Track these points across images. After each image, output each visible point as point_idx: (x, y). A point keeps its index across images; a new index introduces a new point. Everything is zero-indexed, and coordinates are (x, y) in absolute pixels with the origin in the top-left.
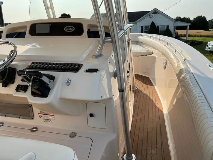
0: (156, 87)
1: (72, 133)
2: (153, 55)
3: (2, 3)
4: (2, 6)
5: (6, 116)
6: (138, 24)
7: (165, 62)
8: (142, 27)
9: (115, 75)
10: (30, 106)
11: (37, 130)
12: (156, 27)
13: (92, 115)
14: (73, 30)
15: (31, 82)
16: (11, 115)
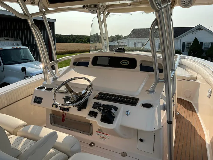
0: (198, 114)
1: (123, 152)
2: (197, 81)
3: (55, 20)
4: (55, 23)
5: (70, 130)
6: (179, 40)
7: (209, 91)
8: (184, 43)
9: (164, 108)
10: (91, 125)
11: (94, 145)
12: (200, 43)
13: (141, 140)
14: (128, 64)
15: (101, 111)
16: (74, 130)
